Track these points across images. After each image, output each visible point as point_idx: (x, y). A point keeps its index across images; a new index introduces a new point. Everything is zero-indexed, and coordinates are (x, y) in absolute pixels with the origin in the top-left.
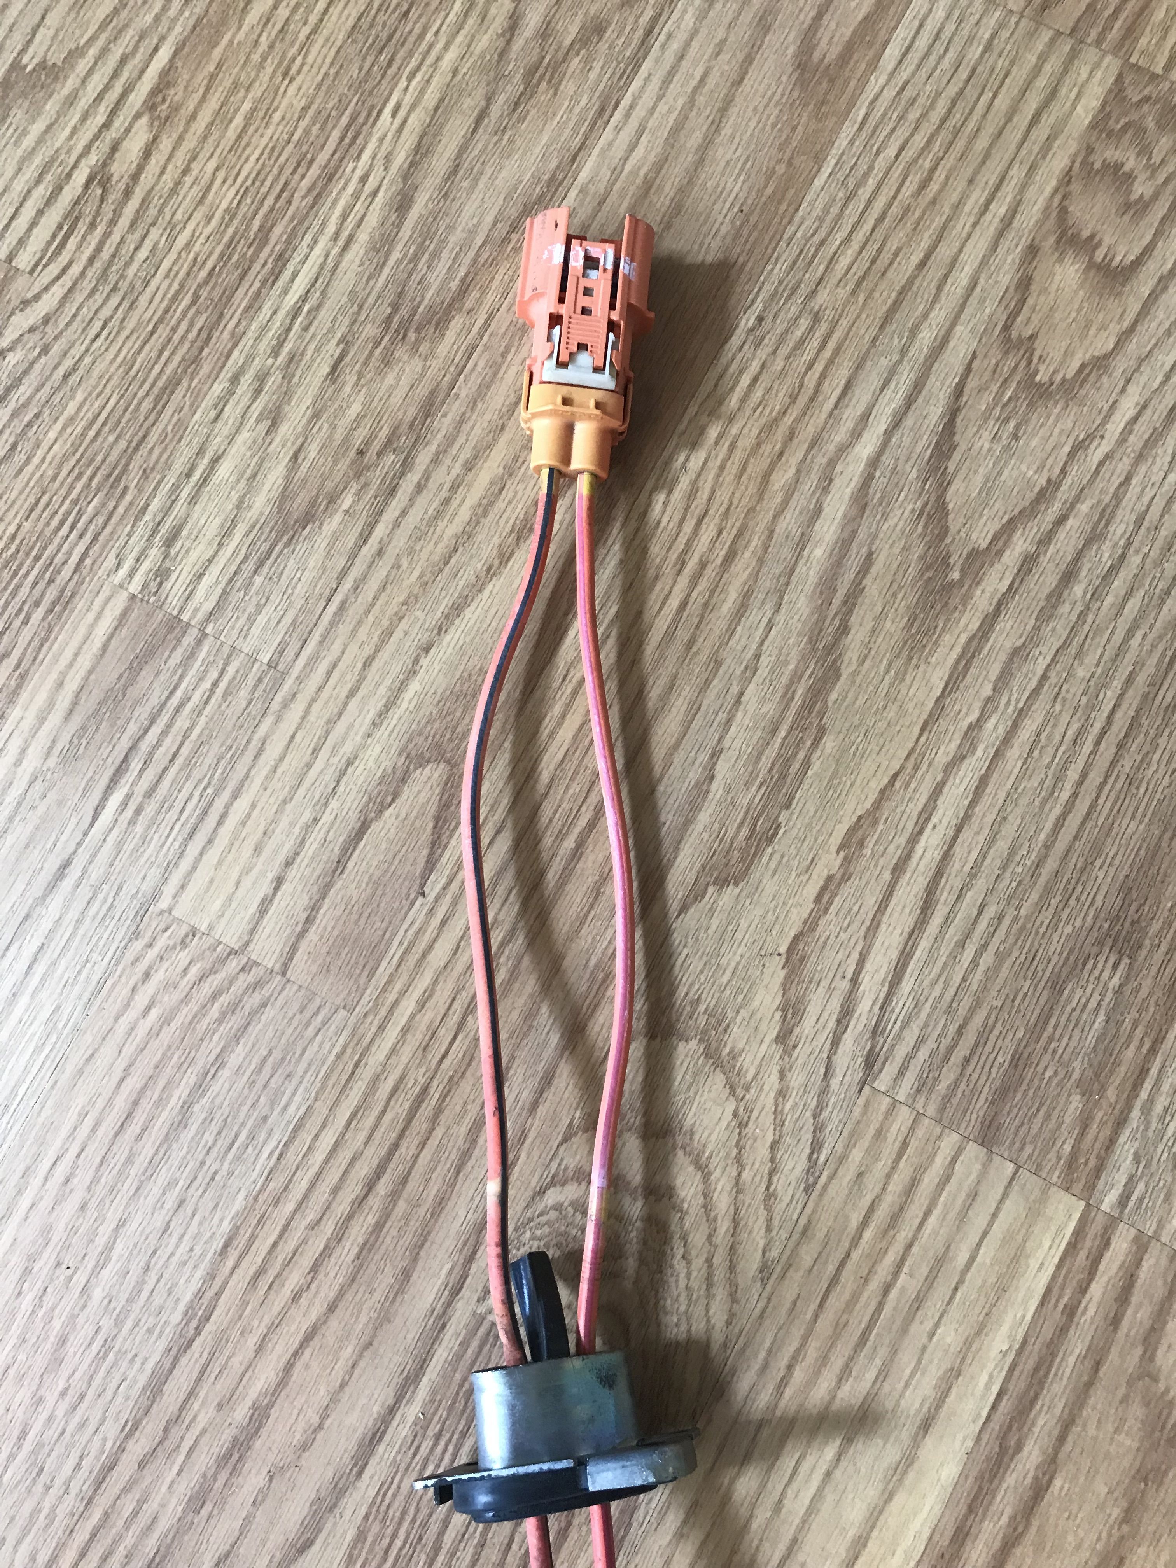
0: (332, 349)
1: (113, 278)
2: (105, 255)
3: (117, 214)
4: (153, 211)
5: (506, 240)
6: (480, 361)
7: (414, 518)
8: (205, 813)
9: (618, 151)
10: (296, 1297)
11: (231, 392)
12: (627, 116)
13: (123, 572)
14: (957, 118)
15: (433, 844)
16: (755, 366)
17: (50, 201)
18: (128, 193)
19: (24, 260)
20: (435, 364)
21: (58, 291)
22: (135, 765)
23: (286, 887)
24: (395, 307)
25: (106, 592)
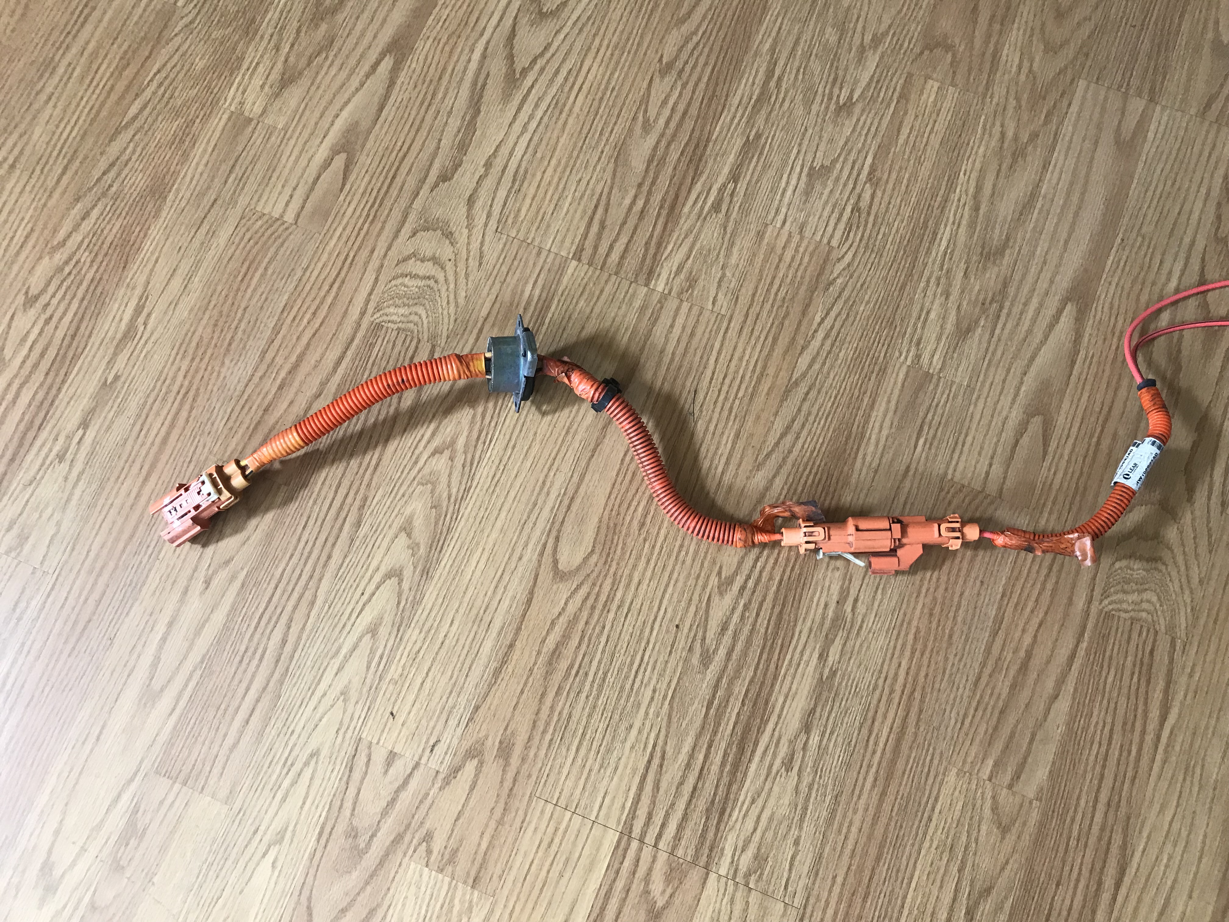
0: (963, 266)
1: (871, 246)
2: (866, 237)
3: (867, 222)
4: (880, 220)
5: (1019, 219)
6: (1020, 265)
7: (1009, 326)
8: (956, 443)
9: (1054, 181)
10: (1032, 611)
11: (928, 285)
12: (1055, 166)
13: (903, 357)
14: (1181, 156)
15: (1044, 445)
16: (1124, 257)
17: (839, 220)
18: (869, 214)
19: (835, 243)
20: (1003, 268)
21: (850, 255)
22: (926, 428)
23: (994, 467)
24: (983, 248)
25: (898, 366)
